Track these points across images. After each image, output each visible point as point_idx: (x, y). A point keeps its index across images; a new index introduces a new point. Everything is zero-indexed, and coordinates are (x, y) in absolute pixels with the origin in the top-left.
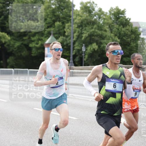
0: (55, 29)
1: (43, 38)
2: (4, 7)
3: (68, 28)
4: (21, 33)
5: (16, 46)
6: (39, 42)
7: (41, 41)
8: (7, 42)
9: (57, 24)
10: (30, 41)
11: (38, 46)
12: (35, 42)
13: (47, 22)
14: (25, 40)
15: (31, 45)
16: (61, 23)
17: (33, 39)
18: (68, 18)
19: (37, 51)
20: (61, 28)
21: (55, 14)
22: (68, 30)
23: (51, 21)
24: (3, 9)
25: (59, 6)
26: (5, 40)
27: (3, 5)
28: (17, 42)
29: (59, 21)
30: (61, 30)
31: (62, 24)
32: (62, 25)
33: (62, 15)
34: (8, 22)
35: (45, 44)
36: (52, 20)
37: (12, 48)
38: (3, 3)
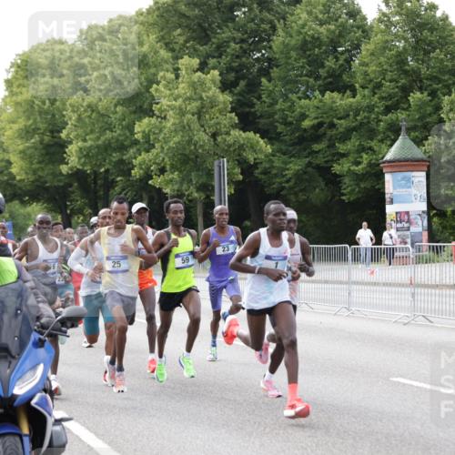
0: (409, 115)
1: (373, 144)
2: (245, 52)
3: (451, 110)
4: (305, 130)
5: (289, 173)
6: (362, 157)
7: (367, 154)
8: (261, 163)
9: (416, 97)
10: (334, 155)
11: (359, 169)
12: (351, 159)
13: (384, 95)
14: (317, 152)
15: (337, 168)
16: (426, 94)
17: (342, 148)
18: (446, 77)
19: (358, 185)
20: (429, 109)
21: (407, 68)
22: (451, 115)
23: (397, 90)
24: (244, 59)
25: (417, 42)
26: (256, 156)
27: (241, 47)
28: (292, 159)
29: (421, 89)
30: (430, 115)
31: (430, 98)
32: (431, 101)
33: (428, 70)
34: (259, 98)
35: (384, 163)
36: (397, 87)
37: (278, 180)
38: (242, 41)
